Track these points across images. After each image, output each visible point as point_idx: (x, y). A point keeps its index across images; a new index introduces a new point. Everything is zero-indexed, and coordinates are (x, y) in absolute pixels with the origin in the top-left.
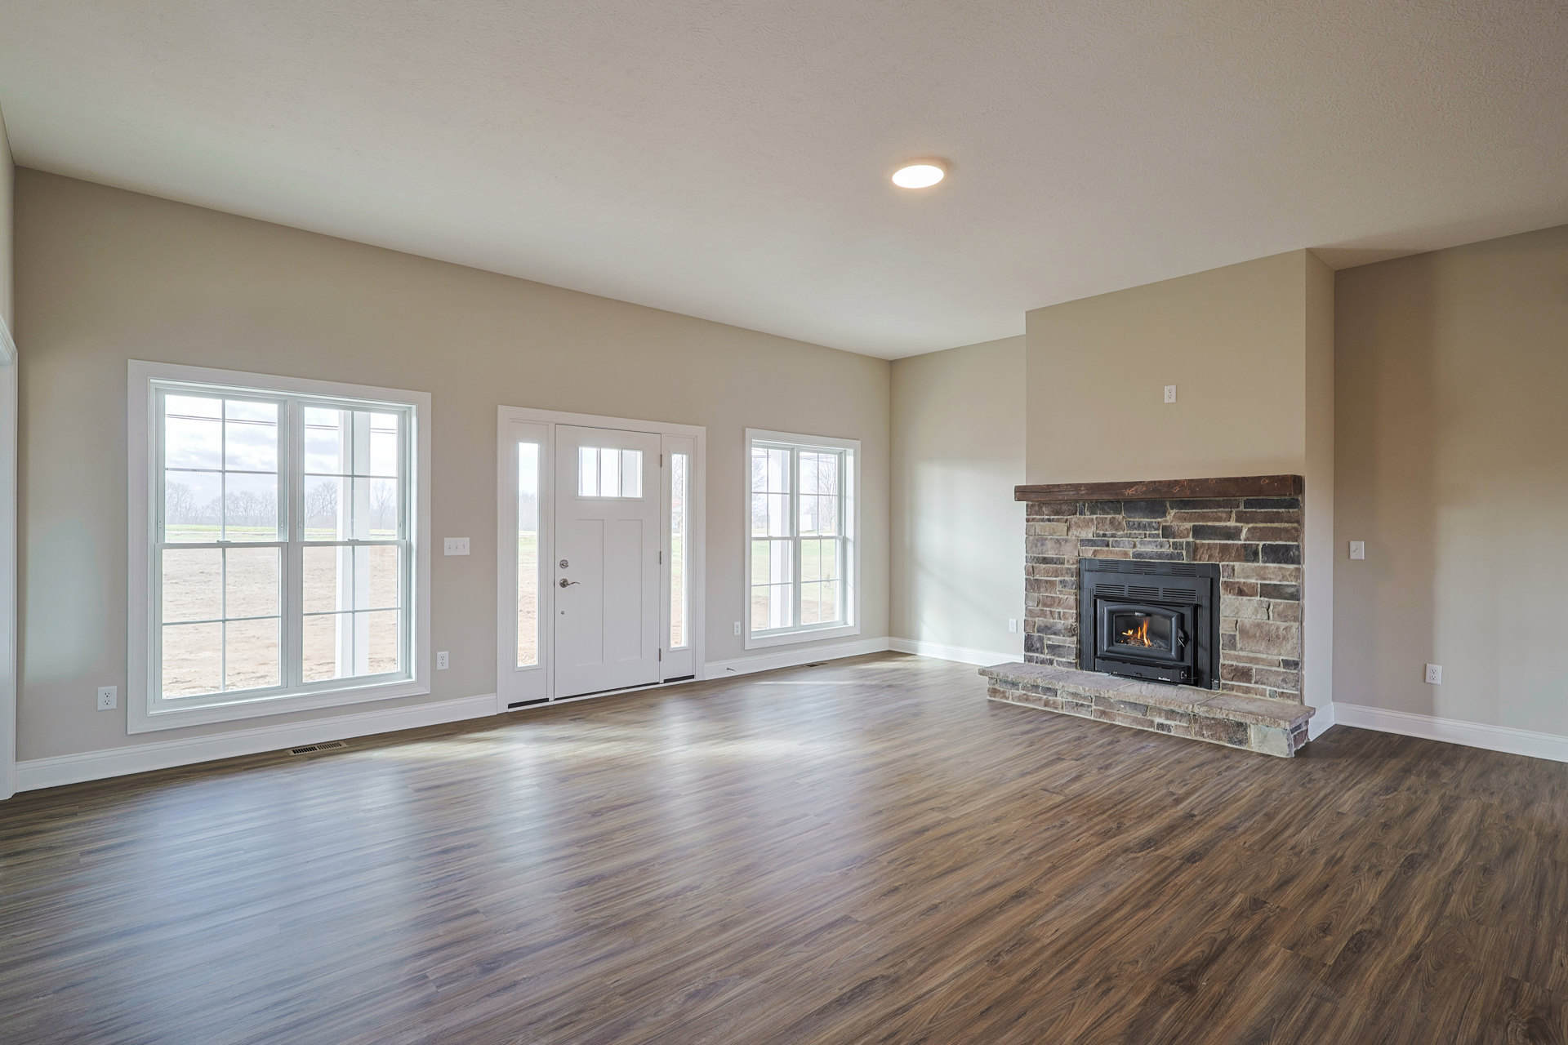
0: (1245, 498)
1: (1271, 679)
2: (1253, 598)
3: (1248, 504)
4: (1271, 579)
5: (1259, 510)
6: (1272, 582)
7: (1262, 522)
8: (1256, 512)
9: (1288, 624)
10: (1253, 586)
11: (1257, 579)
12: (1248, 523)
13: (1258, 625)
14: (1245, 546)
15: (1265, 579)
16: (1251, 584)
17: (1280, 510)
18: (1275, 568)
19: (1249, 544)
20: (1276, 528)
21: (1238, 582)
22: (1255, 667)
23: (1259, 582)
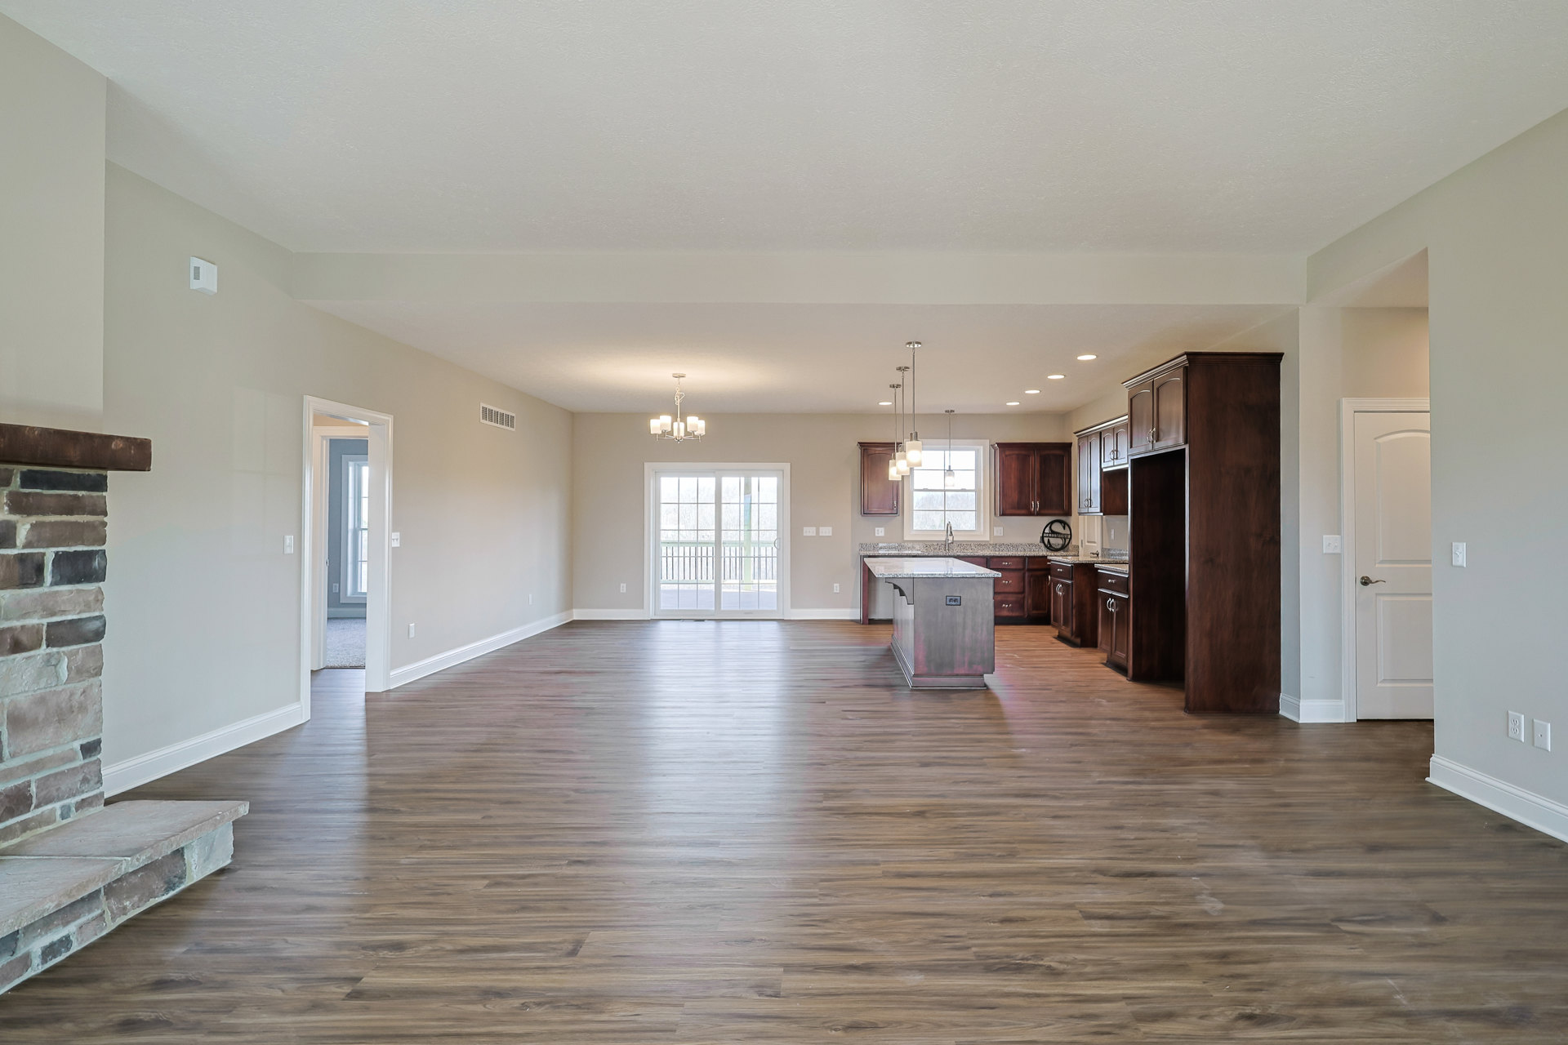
0: (25, 468)
1: (63, 788)
2: (32, 653)
3: (28, 480)
4: (64, 612)
5: (46, 492)
6: (70, 617)
7: (55, 513)
8: (41, 494)
9: (86, 684)
10: (37, 630)
11: (42, 617)
12: (29, 514)
13: (42, 700)
14: (21, 559)
15: (53, 614)
16: (33, 626)
17: (81, 493)
18: (71, 592)
19: (28, 554)
20: (76, 523)
21: (10, 629)
22: (34, 778)
23: (45, 621)
